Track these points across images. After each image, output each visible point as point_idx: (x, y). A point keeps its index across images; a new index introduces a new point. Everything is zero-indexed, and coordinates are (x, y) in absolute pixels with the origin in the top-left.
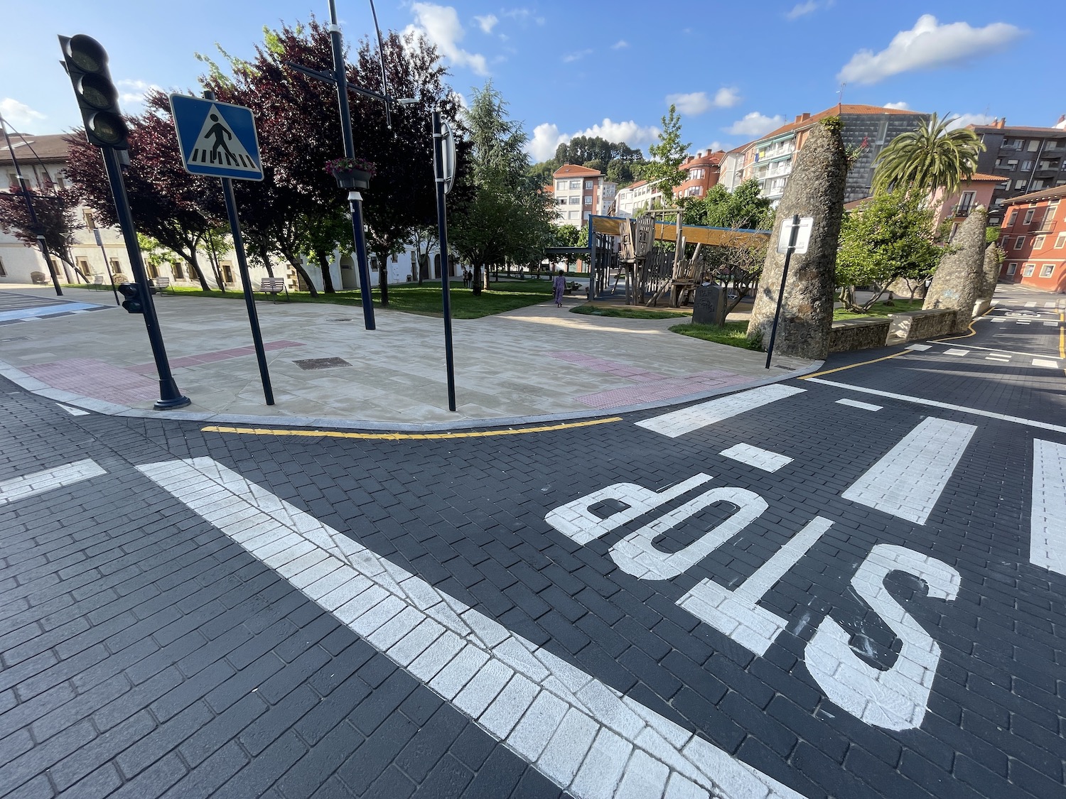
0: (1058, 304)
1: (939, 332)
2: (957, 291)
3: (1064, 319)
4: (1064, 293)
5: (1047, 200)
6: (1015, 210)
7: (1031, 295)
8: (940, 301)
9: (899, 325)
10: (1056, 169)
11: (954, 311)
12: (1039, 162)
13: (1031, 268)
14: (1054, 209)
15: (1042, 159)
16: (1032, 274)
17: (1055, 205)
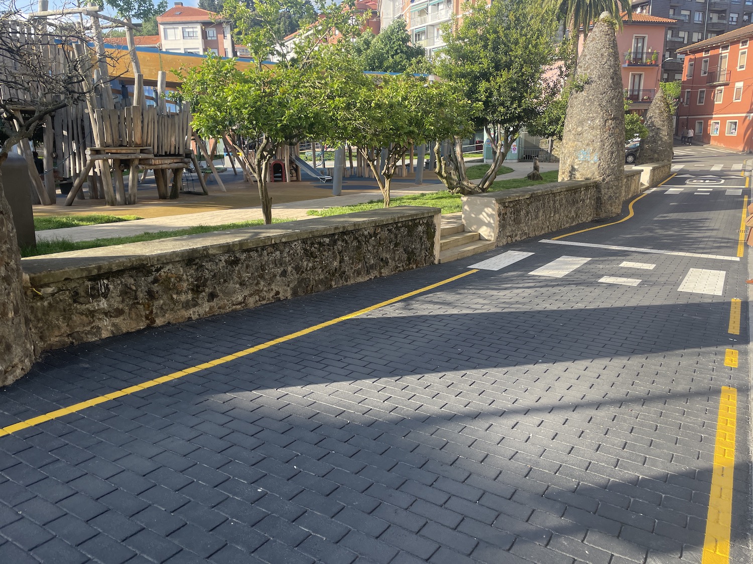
0: (744, 166)
1: (573, 219)
2: (594, 150)
3: (750, 184)
4: (751, 153)
5: (718, 47)
6: (691, 60)
7: (719, 157)
8: (576, 167)
9: (481, 216)
10: (725, 22)
11: (595, 182)
12: (709, 15)
13: (717, 125)
14: (726, 56)
15: (711, 11)
16: (718, 133)
17: (725, 53)
